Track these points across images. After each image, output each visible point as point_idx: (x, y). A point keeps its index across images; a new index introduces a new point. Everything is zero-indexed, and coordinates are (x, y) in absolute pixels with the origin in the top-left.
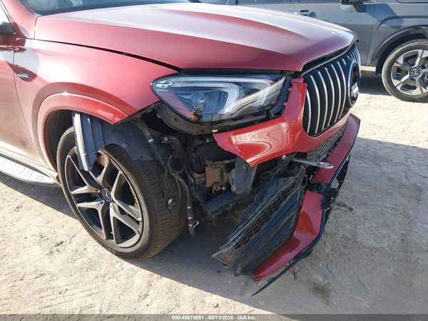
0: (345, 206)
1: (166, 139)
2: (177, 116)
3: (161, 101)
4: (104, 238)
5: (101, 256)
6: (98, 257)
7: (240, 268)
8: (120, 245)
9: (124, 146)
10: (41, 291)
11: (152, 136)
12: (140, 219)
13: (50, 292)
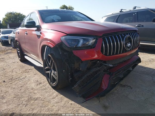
0: (130, 87)
1: (65, 53)
2: (65, 46)
3: (62, 42)
4: (50, 82)
5: (49, 87)
6: (48, 87)
7: (81, 95)
8: (53, 84)
9: (54, 54)
10: (31, 92)
11: (61, 52)
12: (56, 75)
13: (32, 93)
